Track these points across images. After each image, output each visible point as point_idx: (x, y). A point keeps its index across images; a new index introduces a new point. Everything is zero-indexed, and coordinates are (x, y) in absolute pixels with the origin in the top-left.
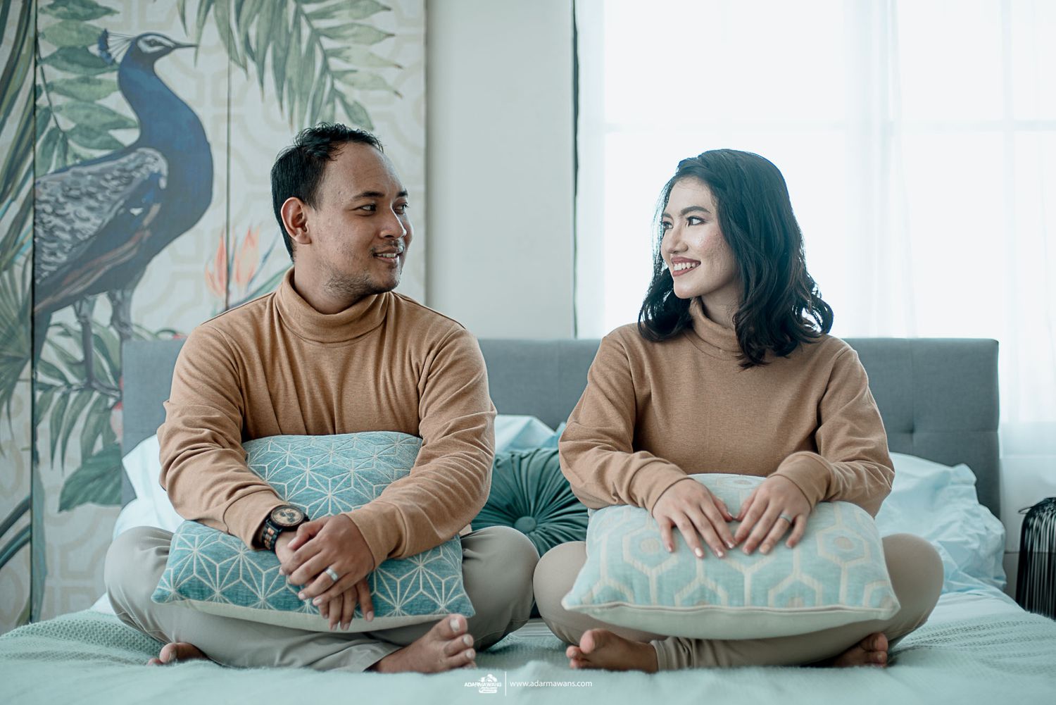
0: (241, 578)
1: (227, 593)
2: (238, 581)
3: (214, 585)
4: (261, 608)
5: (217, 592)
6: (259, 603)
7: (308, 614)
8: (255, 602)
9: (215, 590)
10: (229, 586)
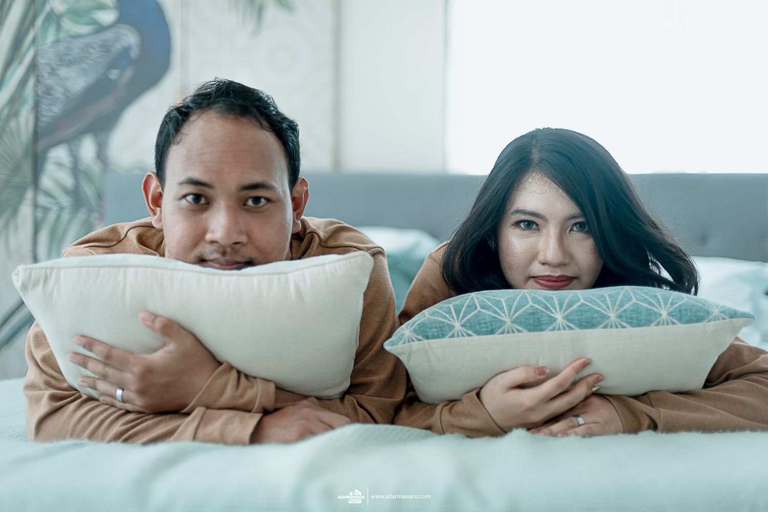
0: (479, 308)
1: (468, 324)
2: (476, 312)
3: (451, 319)
4: (508, 332)
5: (457, 326)
6: (506, 327)
7: (563, 332)
8: (500, 327)
9: (454, 324)
10: (469, 316)
